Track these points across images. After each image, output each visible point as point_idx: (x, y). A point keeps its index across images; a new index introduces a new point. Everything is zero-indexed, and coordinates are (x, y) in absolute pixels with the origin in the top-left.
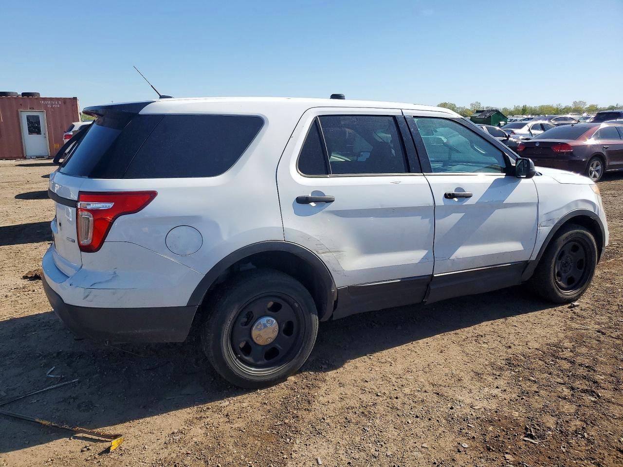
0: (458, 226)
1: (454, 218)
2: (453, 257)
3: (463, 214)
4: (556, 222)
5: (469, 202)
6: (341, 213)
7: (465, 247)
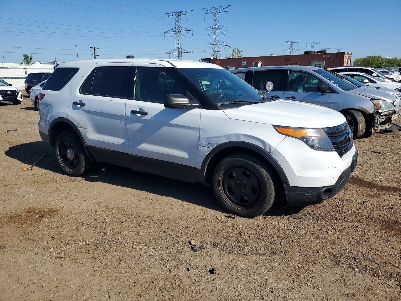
0: (140, 130)
1: (138, 125)
2: (138, 147)
3: (142, 124)
4: (215, 146)
5: (146, 118)
6: (87, 112)
7: (146, 144)
